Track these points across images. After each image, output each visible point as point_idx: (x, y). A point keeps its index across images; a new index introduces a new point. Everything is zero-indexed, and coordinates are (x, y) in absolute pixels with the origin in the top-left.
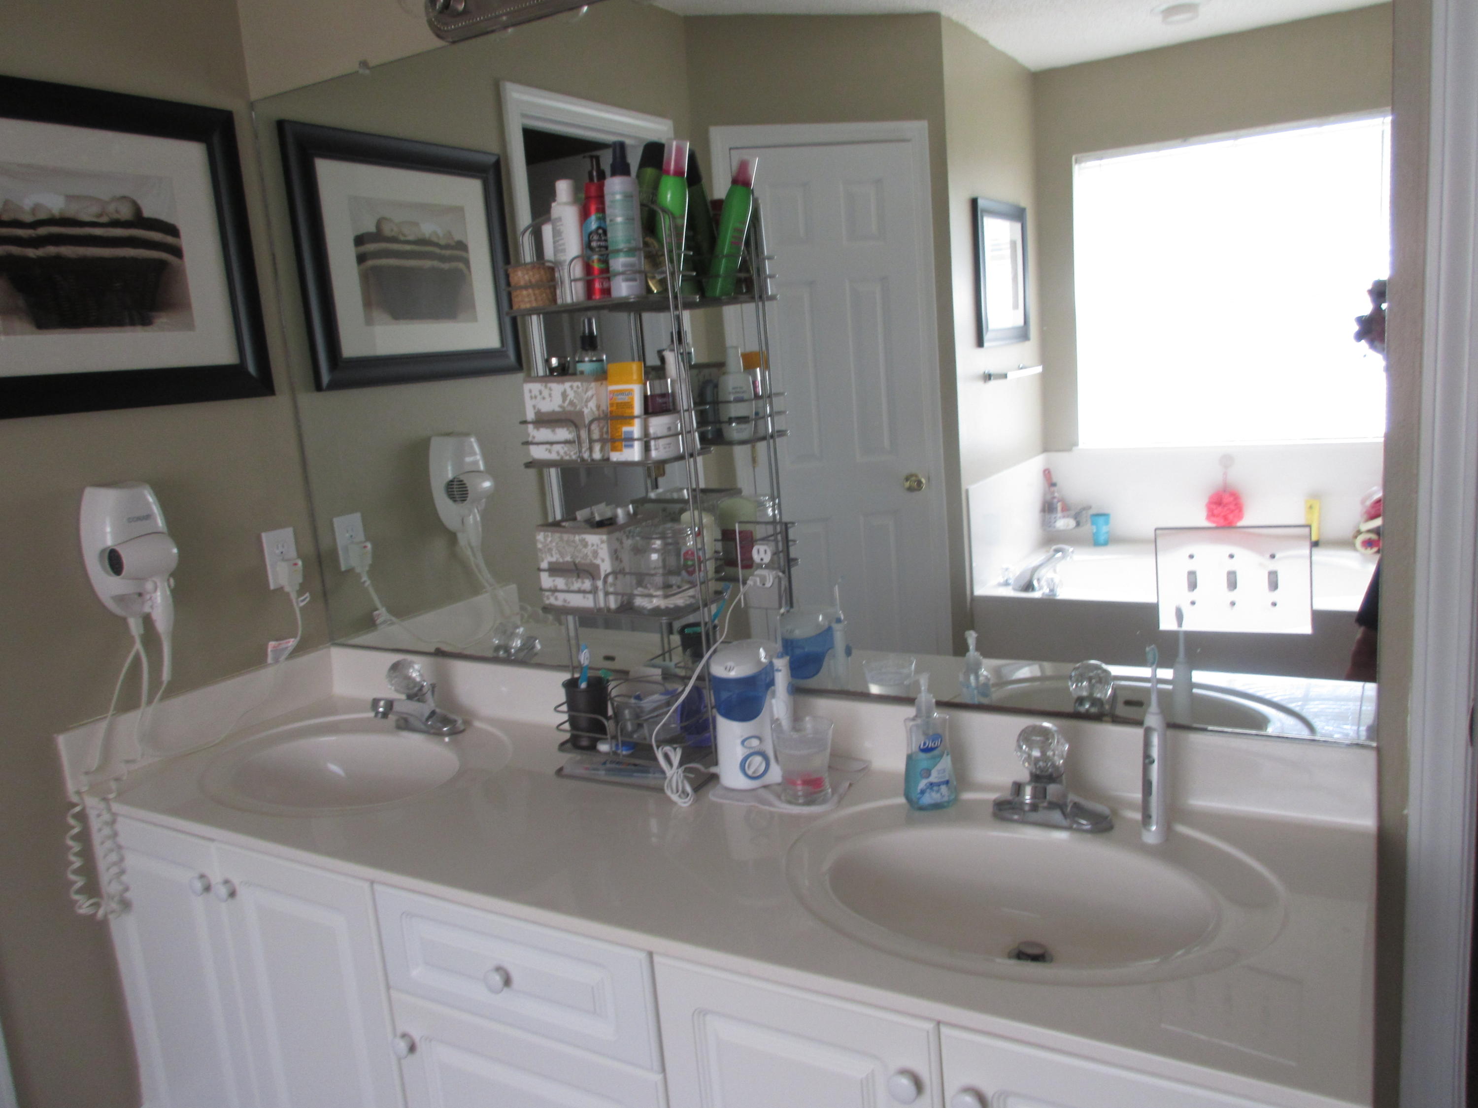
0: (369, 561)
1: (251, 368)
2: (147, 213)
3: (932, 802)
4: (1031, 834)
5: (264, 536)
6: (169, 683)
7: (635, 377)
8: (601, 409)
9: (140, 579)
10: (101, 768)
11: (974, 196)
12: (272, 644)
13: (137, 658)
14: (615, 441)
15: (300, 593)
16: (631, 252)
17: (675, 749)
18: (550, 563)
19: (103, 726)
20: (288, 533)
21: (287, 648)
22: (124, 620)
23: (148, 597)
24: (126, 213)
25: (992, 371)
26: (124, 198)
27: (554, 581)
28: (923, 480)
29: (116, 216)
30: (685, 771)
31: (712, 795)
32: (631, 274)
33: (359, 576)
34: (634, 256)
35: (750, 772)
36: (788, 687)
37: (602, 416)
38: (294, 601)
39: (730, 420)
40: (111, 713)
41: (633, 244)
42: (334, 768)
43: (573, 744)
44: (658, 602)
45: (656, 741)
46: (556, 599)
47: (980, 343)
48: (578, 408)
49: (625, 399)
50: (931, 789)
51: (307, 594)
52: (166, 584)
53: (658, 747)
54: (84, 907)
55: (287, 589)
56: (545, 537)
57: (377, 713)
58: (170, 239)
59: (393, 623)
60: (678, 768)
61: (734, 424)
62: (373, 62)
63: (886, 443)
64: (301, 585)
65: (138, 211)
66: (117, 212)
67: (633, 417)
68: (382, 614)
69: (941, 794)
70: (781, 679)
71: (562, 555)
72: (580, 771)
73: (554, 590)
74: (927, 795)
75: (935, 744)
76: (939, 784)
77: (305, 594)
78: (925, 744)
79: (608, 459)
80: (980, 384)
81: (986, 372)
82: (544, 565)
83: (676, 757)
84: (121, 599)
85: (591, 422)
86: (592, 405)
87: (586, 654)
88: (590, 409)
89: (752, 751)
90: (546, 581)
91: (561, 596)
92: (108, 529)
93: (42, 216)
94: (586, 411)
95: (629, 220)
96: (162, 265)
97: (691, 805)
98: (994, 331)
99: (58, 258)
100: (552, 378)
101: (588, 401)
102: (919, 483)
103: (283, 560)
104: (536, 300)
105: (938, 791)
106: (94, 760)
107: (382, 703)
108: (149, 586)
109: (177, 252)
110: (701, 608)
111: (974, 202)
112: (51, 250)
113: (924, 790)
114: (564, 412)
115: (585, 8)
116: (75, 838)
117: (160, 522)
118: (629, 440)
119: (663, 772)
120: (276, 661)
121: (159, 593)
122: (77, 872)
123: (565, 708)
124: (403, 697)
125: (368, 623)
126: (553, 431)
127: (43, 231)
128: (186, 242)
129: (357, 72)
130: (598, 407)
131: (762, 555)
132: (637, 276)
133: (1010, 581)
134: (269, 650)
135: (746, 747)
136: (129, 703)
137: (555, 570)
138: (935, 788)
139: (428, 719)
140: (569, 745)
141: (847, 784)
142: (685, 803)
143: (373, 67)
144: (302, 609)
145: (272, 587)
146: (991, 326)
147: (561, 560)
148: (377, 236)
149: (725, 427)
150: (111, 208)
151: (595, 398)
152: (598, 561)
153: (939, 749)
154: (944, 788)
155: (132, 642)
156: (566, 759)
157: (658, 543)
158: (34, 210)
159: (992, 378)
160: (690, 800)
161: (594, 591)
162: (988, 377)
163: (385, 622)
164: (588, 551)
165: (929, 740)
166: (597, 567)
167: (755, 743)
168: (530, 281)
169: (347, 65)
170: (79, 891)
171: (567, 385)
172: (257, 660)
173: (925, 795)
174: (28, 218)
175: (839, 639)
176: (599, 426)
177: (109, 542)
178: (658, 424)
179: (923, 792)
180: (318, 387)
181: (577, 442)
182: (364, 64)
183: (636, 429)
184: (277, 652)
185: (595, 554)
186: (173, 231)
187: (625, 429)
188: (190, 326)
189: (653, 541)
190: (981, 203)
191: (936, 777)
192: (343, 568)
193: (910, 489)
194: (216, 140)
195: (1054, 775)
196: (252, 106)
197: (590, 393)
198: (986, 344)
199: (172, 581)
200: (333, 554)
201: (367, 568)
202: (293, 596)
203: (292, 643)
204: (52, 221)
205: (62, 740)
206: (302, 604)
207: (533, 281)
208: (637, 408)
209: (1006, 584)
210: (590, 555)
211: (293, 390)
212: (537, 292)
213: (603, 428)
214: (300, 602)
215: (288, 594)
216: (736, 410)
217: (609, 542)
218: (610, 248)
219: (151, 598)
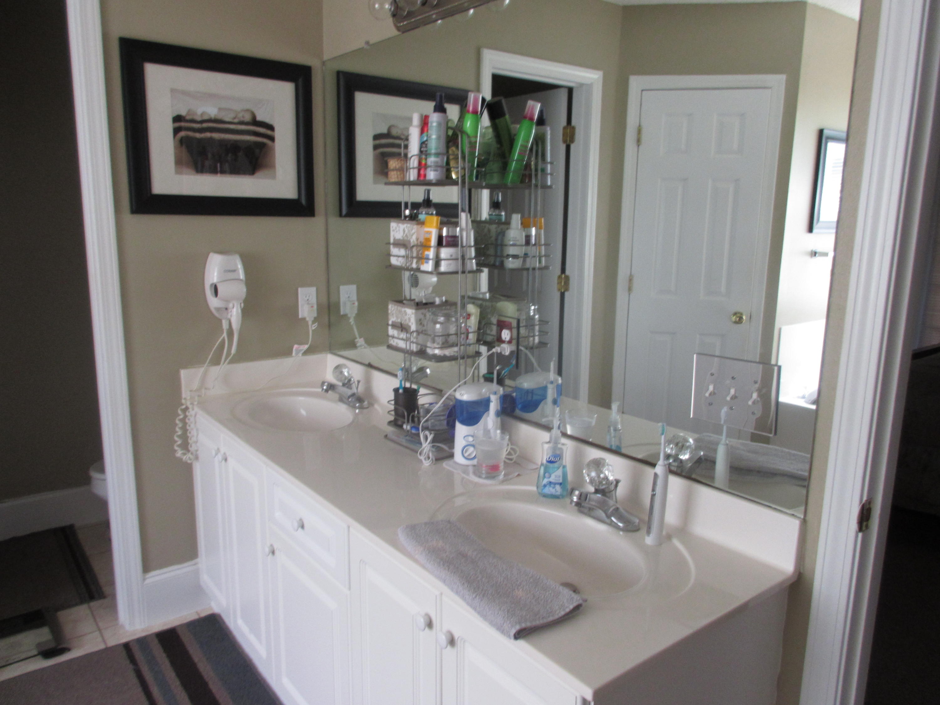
0: (356, 311)
1: (304, 201)
2: (259, 118)
3: (549, 493)
4: (590, 522)
5: (300, 290)
6: (234, 355)
7: (435, 224)
8: (419, 240)
9: (227, 301)
10: (197, 390)
11: (821, 127)
12: (296, 346)
13: (223, 340)
14: (422, 259)
15: (314, 322)
16: (437, 155)
17: (431, 434)
18: (393, 322)
19: (202, 370)
20: (313, 290)
21: (302, 350)
22: (220, 321)
23: (230, 310)
24: (248, 118)
25: (818, 250)
26: (248, 110)
27: (393, 331)
28: (744, 317)
29: (242, 119)
30: (433, 446)
31: (446, 465)
32: (437, 167)
33: (349, 318)
34: (437, 157)
35: (466, 455)
36: (495, 412)
37: (419, 244)
38: (310, 326)
39: (508, 256)
40: (206, 364)
41: (439, 151)
42: (303, 412)
43: (395, 423)
44: (437, 352)
45: (422, 426)
46: (394, 341)
47: (810, 229)
48: (409, 239)
49: (427, 236)
50: (550, 485)
51: (316, 324)
52: (239, 306)
53: (422, 431)
54: (179, 453)
55: (307, 319)
56: (392, 307)
57: (323, 389)
58: (269, 132)
59: (365, 348)
60: (429, 443)
61: (510, 259)
62: (371, 42)
63: (723, 289)
64: (315, 318)
65: (254, 117)
66: (243, 117)
67: (430, 247)
68: (360, 341)
69: (556, 490)
70: (494, 406)
71: (397, 318)
72: (394, 437)
73: (393, 337)
74: (547, 488)
75: (555, 459)
76: (555, 484)
77: (316, 323)
78: (549, 458)
79: (419, 269)
80: (808, 259)
81: (813, 250)
82: (390, 322)
83: (430, 438)
84: (218, 309)
85: (413, 246)
86: (414, 237)
87: (400, 374)
88: (413, 240)
89: (469, 443)
90: (391, 331)
91: (396, 340)
92: (216, 274)
93: (206, 117)
94: (412, 241)
95: (439, 138)
96: (262, 146)
97: (430, 465)
98: (823, 222)
99: (211, 139)
100: (405, 221)
101: (412, 235)
102: (741, 318)
103: (308, 304)
104: (397, 177)
105: (554, 488)
106: (196, 385)
107: (326, 384)
108: (231, 305)
109: (272, 139)
110: (459, 359)
111: (821, 132)
112: (208, 135)
113: (546, 485)
114: (403, 240)
115: (472, 11)
116: (180, 420)
117: (242, 276)
118: (428, 259)
119: (421, 444)
120: (297, 353)
121: (235, 310)
122: (179, 436)
123: (393, 402)
124: (341, 384)
125: (352, 345)
126: (399, 249)
127: (205, 125)
128: (277, 134)
129: (363, 48)
130: (417, 239)
131: (506, 336)
132: (439, 169)
133: (806, 396)
134: (294, 349)
135: (465, 440)
136: (216, 361)
137: (394, 326)
138: (552, 485)
139: (349, 397)
140: (393, 423)
141: (517, 474)
142: (427, 463)
143: (371, 45)
144: (313, 331)
145: (300, 317)
146: (821, 219)
147: (396, 321)
148: (388, 135)
149: (505, 259)
150: (240, 115)
151: (415, 234)
152: (410, 324)
153: (558, 463)
154: (558, 487)
155: (223, 333)
156: (390, 430)
157: (442, 319)
158: (202, 115)
159: (817, 255)
160: (430, 462)
161: (406, 340)
162: (814, 254)
163: (361, 346)
164: (407, 317)
165: (552, 456)
166: (410, 327)
167: (471, 439)
168: (396, 167)
169: (359, 44)
170: (179, 446)
171: (405, 225)
172: (288, 353)
173: (546, 488)
174: (199, 119)
175: (551, 393)
176: (416, 249)
177: (215, 280)
178: (445, 252)
179: (545, 486)
180: (341, 215)
181: (406, 257)
182: (367, 43)
183: (431, 253)
184: (298, 352)
185: (409, 319)
186: (271, 128)
187: (426, 253)
188: (274, 177)
189: (439, 317)
190: (826, 132)
191: (553, 479)
192: (342, 313)
193: (736, 322)
194: (300, 81)
195: (607, 490)
196: (324, 63)
197: (413, 231)
198: (815, 230)
199: (242, 305)
200: (337, 305)
201: (354, 315)
202: (310, 323)
203: (306, 347)
204: (210, 121)
205: (183, 373)
206: (314, 328)
207: (397, 167)
208: (434, 241)
209: (803, 397)
210: (407, 320)
211: (326, 215)
212: (399, 173)
213: (420, 251)
214: (313, 327)
215: (307, 322)
216: (512, 251)
217: (416, 313)
218: (428, 152)
219: (231, 311)
